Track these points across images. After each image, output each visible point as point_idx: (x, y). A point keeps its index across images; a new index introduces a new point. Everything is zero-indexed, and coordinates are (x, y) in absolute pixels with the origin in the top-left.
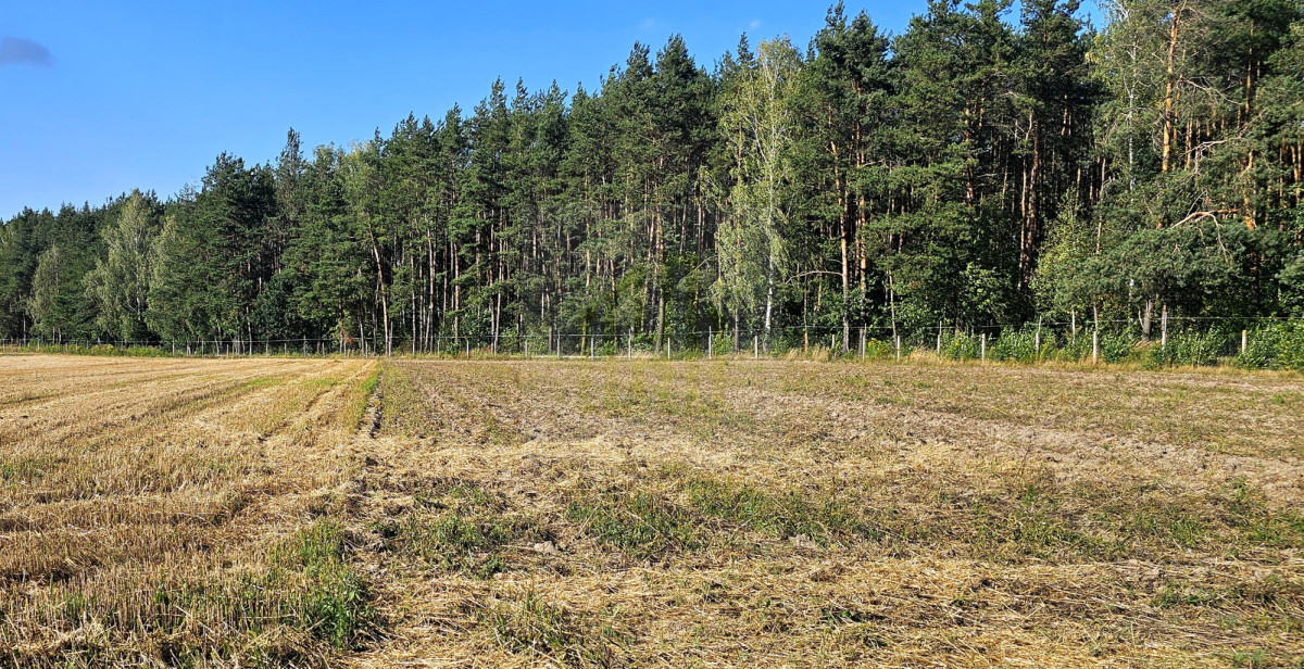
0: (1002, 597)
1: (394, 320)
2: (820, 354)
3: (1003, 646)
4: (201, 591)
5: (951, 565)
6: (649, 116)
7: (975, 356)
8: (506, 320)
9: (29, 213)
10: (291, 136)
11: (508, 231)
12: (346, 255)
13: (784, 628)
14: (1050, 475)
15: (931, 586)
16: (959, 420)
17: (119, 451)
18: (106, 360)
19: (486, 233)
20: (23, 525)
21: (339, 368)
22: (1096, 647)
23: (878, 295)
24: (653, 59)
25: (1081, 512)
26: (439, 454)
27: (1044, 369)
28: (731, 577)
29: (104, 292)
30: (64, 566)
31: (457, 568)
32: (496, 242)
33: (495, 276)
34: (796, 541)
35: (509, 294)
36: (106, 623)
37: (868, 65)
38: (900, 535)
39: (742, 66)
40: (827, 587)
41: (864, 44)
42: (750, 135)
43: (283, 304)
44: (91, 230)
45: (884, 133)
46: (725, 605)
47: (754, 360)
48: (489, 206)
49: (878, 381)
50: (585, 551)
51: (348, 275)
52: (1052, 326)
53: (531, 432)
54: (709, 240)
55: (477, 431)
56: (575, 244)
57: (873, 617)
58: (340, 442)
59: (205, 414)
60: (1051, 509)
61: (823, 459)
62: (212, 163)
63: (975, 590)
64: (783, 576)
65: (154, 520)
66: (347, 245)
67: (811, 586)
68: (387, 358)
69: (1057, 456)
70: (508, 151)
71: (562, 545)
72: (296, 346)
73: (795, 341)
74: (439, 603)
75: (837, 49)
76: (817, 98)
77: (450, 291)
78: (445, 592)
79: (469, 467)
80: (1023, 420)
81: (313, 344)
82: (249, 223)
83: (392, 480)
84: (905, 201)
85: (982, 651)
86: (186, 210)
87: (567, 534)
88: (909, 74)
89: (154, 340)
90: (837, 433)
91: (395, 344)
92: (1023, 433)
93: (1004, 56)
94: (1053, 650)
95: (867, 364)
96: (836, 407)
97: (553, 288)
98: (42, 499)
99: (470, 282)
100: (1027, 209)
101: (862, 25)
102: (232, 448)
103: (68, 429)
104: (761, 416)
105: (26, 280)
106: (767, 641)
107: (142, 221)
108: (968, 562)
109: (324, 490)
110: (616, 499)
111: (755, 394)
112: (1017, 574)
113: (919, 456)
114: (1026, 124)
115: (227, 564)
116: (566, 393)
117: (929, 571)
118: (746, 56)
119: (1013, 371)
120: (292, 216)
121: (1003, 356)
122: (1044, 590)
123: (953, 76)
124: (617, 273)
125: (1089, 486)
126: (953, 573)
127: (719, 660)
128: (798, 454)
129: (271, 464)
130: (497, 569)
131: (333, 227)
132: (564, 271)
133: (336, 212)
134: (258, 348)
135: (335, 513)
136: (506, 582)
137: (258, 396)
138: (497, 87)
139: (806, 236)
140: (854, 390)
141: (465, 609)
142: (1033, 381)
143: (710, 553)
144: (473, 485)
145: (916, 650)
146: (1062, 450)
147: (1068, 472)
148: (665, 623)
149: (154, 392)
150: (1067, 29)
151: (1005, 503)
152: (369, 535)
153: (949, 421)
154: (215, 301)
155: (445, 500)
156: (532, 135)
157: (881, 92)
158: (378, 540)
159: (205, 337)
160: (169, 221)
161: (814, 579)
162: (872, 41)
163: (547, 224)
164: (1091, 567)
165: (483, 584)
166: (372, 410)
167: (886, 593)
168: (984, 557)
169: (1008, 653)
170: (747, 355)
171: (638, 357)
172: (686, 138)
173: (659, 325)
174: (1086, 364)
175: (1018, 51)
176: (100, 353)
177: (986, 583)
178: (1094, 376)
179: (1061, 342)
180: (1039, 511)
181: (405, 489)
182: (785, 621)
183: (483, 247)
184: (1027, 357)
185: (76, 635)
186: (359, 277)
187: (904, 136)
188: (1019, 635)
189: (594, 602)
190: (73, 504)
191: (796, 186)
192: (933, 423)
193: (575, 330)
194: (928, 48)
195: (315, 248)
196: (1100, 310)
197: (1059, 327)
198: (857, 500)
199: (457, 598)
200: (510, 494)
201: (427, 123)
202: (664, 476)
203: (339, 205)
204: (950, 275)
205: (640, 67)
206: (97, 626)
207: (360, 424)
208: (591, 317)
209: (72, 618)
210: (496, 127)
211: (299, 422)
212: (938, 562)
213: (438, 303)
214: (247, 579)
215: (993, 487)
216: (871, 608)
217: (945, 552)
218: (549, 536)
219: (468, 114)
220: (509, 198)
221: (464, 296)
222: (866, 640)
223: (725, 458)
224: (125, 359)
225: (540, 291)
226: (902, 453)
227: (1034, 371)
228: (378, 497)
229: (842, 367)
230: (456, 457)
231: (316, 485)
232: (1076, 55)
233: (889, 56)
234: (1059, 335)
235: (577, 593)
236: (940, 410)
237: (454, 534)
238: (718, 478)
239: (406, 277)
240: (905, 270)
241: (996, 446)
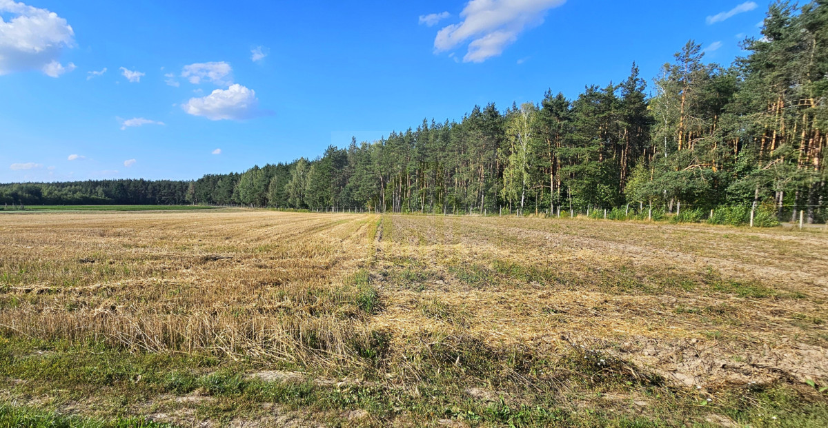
0: (613, 307)
1: (387, 201)
2: (542, 215)
3: (613, 325)
4: (322, 291)
5: (592, 294)
6: (480, 131)
7: (602, 218)
8: (426, 202)
9: (268, 165)
10: (353, 139)
11: (428, 171)
12: (371, 179)
13: (528, 314)
14: (631, 262)
15: (584, 301)
16: (596, 241)
17: (295, 243)
18: (291, 213)
19: (420, 171)
20: (266, 267)
21: (367, 217)
22: (650, 327)
23: (564, 195)
24: (482, 111)
25: (644, 276)
26: (403, 248)
27: (629, 223)
28: (508, 295)
29: (291, 191)
30: (278, 281)
31: (409, 288)
32: (423, 174)
33: (423, 186)
34: (533, 283)
35: (427, 193)
36: (292, 300)
37: (562, 111)
38: (573, 283)
39: (514, 114)
40: (543, 301)
41: (560, 104)
42: (517, 137)
43: (349, 195)
44: (287, 171)
45: (568, 136)
46: (506, 305)
47: (517, 217)
48: (421, 162)
49: (564, 226)
50: (455, 283)
51: (371, 185)
52: (632, 207)
53: (435, 241)
54: (501, 175)
55: (416, 240)
56: (451, 175)
57: (562, 312)
58: (367, 243)
59: (323, 232)
60: (632, 275)
61: (543, 254)
62: (327, 148)
63: (602, 304)
64: (528, 295)
65: (307, 267)
66: (371, 175)
67: (538, 300)
68: (384, 214)
69: (633, 255)
70: (428, 143)
71: (446, 281)
72: (353, 210)
73: (533, 211)
74: (402, 300)
75: (550, 106)
76: (542, 124)
77: (407, 191)
78: (405, 295)
79: (413, 253)
80: (621, 242)
81: (358, 209)
82: (338, 168)
83: (386, 257)
84: (576, 160)
85: (604, 326)
86: (318, 164)
87: (448, 277)
88: (578, 114)
89: (307, 207)
90: (548, 244)
91: (387, 209)
92: (621, 246)
93: (615, 108)
94: (632, 327)
95: (559, 219)
96: (548, 235)
97: (444, 190)
98: (271, 259)
99: (414, 188)
100: (623, 163)
101: (560, 97)
102: (332, 244)
103: (279, 236)
104: (519, 238)
105: (267, 186)
106: (522, 319)
107: (303, 168)
108: (599, 293)
109: (363, 259)
110: (466, 266)
111: (517, 230)
112: (618, 298)
113: (580, 254)
114: (623, 133)
115: (330, 283)
116: (448, 228)
117: (583, 296)
118: (515, 109)
119: (617, 224)
120: (353, 166)
121: (613, 218)
122: (629, 305)
123: (595, 115)
124: (467, 186)
125: (647, 267)
126: (592, 297)
127: (503, 324)
128: (534, 252)
129: (345, 250)
130: (423, 289)
131: (367, 169)
132: (448, 185)
133: (368, 164)
134: (340, 210)
135: (366, 267)
136: (426, 294)
137: (340, 226)
138: (425, 121)
139: (538, 173)
140: (555, 229)
141: (412, 302)
142: (625, 227)
143: (501, 286)
144: (414, 259)
145: (578, 325)
146: (637, 253)
147: (639, 261)
148: (484, 310)
149: (307, 224)
150: (640, 97)
151: (613, 272)
152: (378, 275)
153: (592, 242)
154: (327, 194)
155: (405, 264)
156: (436, 137)
157: (567, 121)
158: (381, 277)
159: (323, 205)
160: (312, 167)
161: (540, 297)
162: (563, 103)
163: (442, 168)
164: (647, 297)
165: (418, 294)
166: (379, 232)
167: (567, 304)
168: (605, 292)
169: (615, 327)
170: (514, 215)
171: (474, 216)
172: (493, 137)
173: (482, 205)
174: (647, 221)
175: (621, 106)
176: (289, 211)
177: (606, 301)
178: (649, 226)
179: (636, 212)
180: (627, 276)
181: (391, 260)
182: (528, 312)
183: (419, 176)
184: (622, 218)
185: (283, 303)
186: (375, 186)
187: (576, 137)
188: (619, 321)
189: (458, 302)
190: (281, 260)
191: (534, 156)
192: (586, 242)
193: (451, 205)
194: (585, 106)
195: (360, 176)
196: (652, 201)
197: (635, 207)
198: (556, 269)
199: (409, 298)
200: (428, 263)
201: (401, 134)
202: (484, 258)
203: (369, 161)
204: (593, 188)
205: (477, 112)
206: (289, 301)
207: (375, 237)
208: (458, 202)
209: (281, 298)
210: (424, 135)
211: (354, 236)
212: (587, 293)
213: (402, 196)
214: (337, 288)
215: (609, 266)
216: (561, 309)
217: (590, 290)
218: (442, 278)
219: (414, 131)
220: (428, 159)
221: (411, 193)
222: (559, 320)
223: (506, 252)
224: (297, 213)
225: (439, 191)
226: (573, 252)
227: (625, 224)
228: (381, 262)
229: (550, 221)
230: (409, 249)
231: (360, 257)
232: (643, 107)
233: (570, 108)
234: (635, 210)
235: (452, 298)
236: (588, 237)
237: (408, 276)
238: (503, 260)
239: (391, 187)
240: (575, 185)
241: (611, 250)
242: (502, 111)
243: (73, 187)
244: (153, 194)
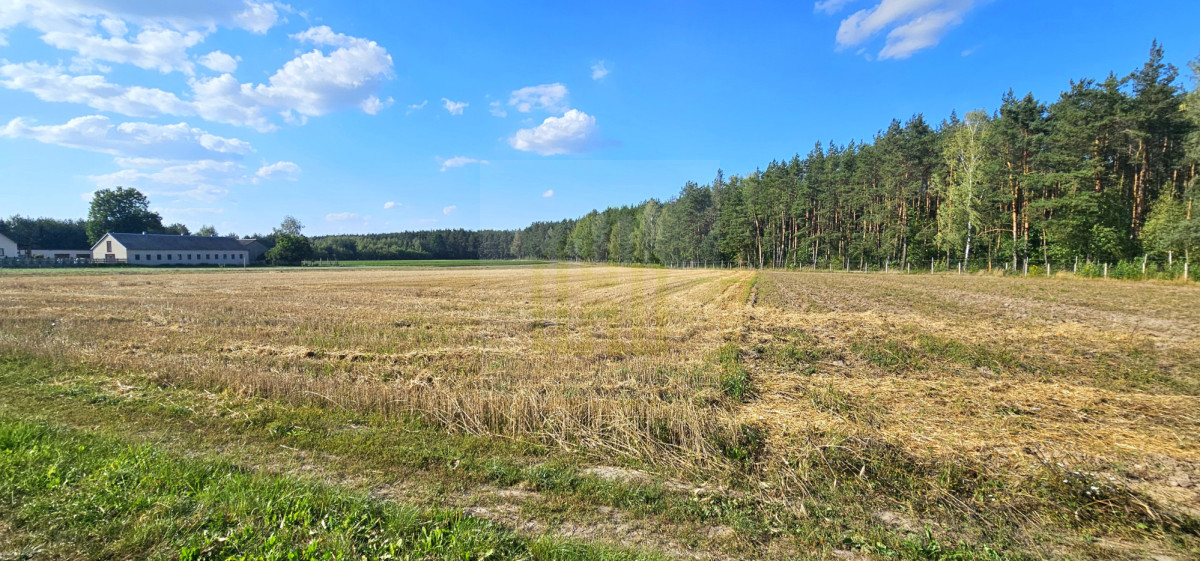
0: (1115, 410)
1: (764, 253)
2: (998, 273)
3: (1114, 436)
4: (676, 370)
5: (1081, 389)
6: (900, 154)
7: (1100, 275)
8: (821, 253)
9: (610, 209)
10: (720, 172)
11: (822, 211)
12: (742, 224)
13: (972, 414)
14: (1151, 344)
15: (1066, 399)
16: (1088, 311)
17: (643, 308)
18: (629, 269)
19: (811, 212)
20: (605, 337)
21: (737, 275)
22: (1182, 444)
23: (1035, 242)
24: (903, 126)
25: (1173, 366)
26: (786, 317)
27: (1149, 283)
28: (941, 385)
29: (637, 241)
30: (621, 355)
31: (793, 370)
32: (816, 216)
33: (816, 232)
34: (981, 370)
35: (822, 241)
36: (637, 380)
37: (1033, 120)
38: (1048, 371)
39: (952, 128)
40: (998, 396)
41: (1031, 110)
42: (959, 160)
43: (713, 246)
44: (633, 215)
45: (1040, 156)
46: (938, 399)
47: (958, 274)
48: (813, 200)
49: (1035, 288)
50: (860, 366)
51: (743, 232)
52: (1154, 259)
53: (833, 308)
54: (933, 214)
55: (804, 306)
56: (858, 217)
57: (1027, 413)
58: (738, 309)
59: (678, 294)
60: (1151, 363)
61: (999, 328)
62: (684, 186)
63: (1096, 404)
64: (973, 387)
65: (657, 338)
66: (743, 219)
67: (990, 394)
68: (761, 270)
69: (1156, 333)
70: (823, 174)
71: (848, 363)
72: (718, 265)
73: (984, 266)
74: (784, 385)
75: (1014, 112)
76: (1000, 139)
77: (792, 240)
78: (787, 380)
79: (801, 323)
80: (1133, 312)
81: (726, 263)
82: (699, 211)
83: (762, 327)
84: (1053, 191)
85: (1100, 438)
86: (672, 206)
87: (851, 357)
88: (1059, 124)
89: (657, 261)
90: (1008, 314)
91: (765, 264)
92: (1132, 319)
93: (1123, 110)
94: (1150, 442)
95: (1027, 278)
96: (1008, 301)
97: (845, 238)
98: (612, 326)
99: (803, 235)
100: (1139, 195)
101: (1029, 100)
102: (689, 309)
103: (622, 298)
104: (961, 304)
105: (608, 235)
106: (962, 420)
107: (654, 211)
108: (1092, 389)
109: (730, 330)
110: (878, 342)
111: (958, 293)
112: (1126, 398)
113: (1060, 329)
114: (1137, 147)
115: (687, 359)
116: (852, 289)
117: (1065, 391)
118: (955, 121)
119: (1127, 285)
120: (718, 207)
121: (1120, 276)
122: (1144, 408)
123: (1087, 123)
124: (880, 232)
125: (1179, 351)
126: (1081, 394)
127: (933, 426)
128: (983, 325)
129: (706, 317)
130: (814, 372)
131: (737, 212)
132: (852, 230)
133: (738, 205)
134: (702, 265)
135: (735, 340)
136: (819, 378)
137: (701, 286)
138: (818, 145)
139: (991, 211)
140: (1021, 292)
141: (797, 389)
142: (1141, 290)
143: (930, 372)
144: (802, 331)
145: (1055, 433)
146: (1161, 330)
147: (1164, 342)
148: (904, 405)
149: (656, 284)
150: (1166, 92)
151: (1118, 358)
152: (751, 352)
153: (1082, 311)
154: (683, 245)
155: (788, 337)
156: (836, 165)
157: (1042, 134)
158: (755, 354)
159: (679, 260)
160: (664, 210)
161: (992, 390)
162: (1035, 108)
163: (843, 207)
164: (1176, 398)
165: (807, 378)
166: (753, 294)
167: (1036, 401)
168: (1103, 386)
169: (1118, 441)
170: (954, 272)
171: (890, 273)
172: (921, 163)
173: (904, 256)
174: (1179, 281)
175: (1134, 106)
176: (635, 267)
177: (1104, 401)
178: (1185, 288)
179: (1161, 268)
180: (1143, 364)
181: (769, 332)
182: (973, 410)
183: (810, 219)
184: (1135, 276)
185: (626, 383)
186: (748, 234)
187: (1055, 157)
188: (1126, 431)
189: (864, 391)
190: (624, 329)
191: (986, 185)
192: (1071, 311)
193: (856, 258)
194: (1070, 111)
195: (728, 221)
196: (1190, 251)
197: (1160, 260)
198: (1020, 350)
199: (793, 383)
200: (821, 336)
201: (784, 163)
202: (905, 333)
203: (740, 201)
204: (1083, 231)
205: (896, 128)
206: (633, 380)
207: (747, 300)
208: (867, 253)
209: (624, 377)
210: (818, 163)
211: (719, 299)
212: (1071, 387)
213: (786, 245)
214: (696, 366)
215: (1110, 348)
216: (1027, 409)
217: (1076, 382)
218: (841, 358)
219: (803, 157)
220: (823, 195)
221: (799, 242)
222: (1023, 425)
223: (941, 325)
224: (645, 269)
225: (838, 239)
226: (1049, 327)
227: (1141, 285)
228: (755, 334)
229: (1011, 280)
230: (794, 318)
231: (726, 327)
232: (1174, 106)
233: (1045, 115)
234: (1160, 265)
235: (858, 386)
236: (1075, 304)
237: (792, 354)
238: (935, 335)
239: (770, 233)
240: (1054, 228)
241: (1114, 325)
242: (933, 124)
243: (389, 239)
244: (475, 247)
